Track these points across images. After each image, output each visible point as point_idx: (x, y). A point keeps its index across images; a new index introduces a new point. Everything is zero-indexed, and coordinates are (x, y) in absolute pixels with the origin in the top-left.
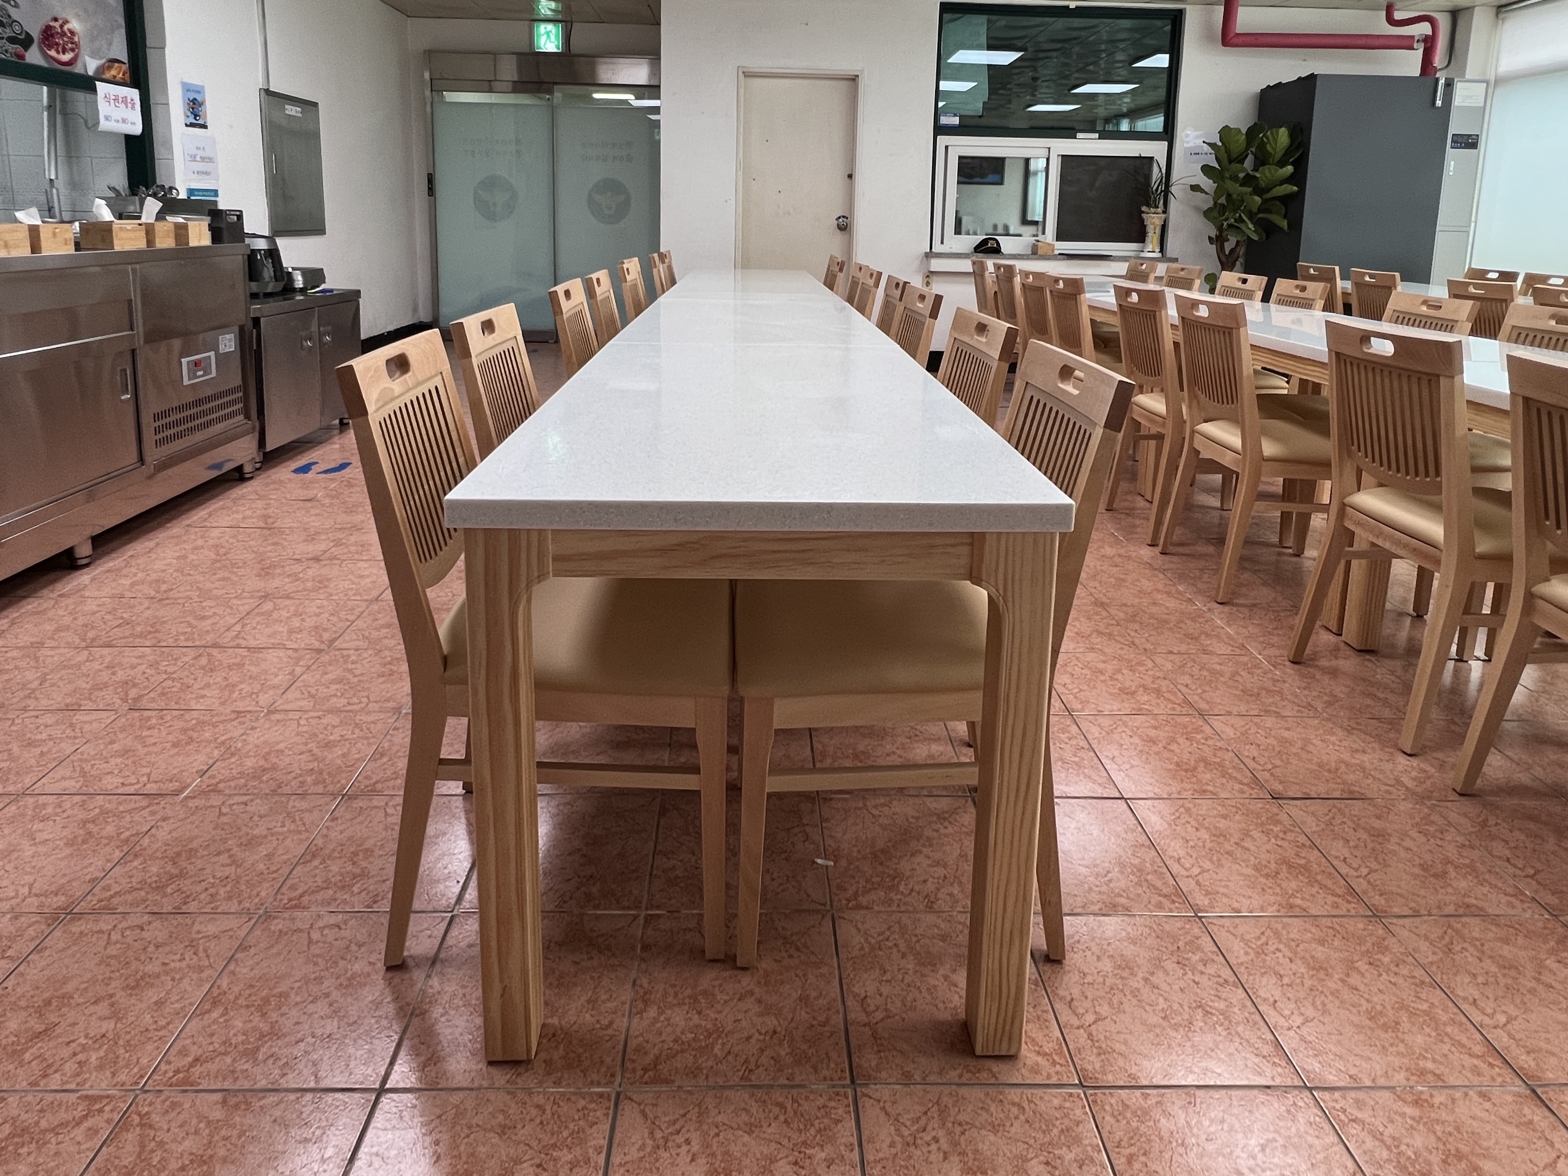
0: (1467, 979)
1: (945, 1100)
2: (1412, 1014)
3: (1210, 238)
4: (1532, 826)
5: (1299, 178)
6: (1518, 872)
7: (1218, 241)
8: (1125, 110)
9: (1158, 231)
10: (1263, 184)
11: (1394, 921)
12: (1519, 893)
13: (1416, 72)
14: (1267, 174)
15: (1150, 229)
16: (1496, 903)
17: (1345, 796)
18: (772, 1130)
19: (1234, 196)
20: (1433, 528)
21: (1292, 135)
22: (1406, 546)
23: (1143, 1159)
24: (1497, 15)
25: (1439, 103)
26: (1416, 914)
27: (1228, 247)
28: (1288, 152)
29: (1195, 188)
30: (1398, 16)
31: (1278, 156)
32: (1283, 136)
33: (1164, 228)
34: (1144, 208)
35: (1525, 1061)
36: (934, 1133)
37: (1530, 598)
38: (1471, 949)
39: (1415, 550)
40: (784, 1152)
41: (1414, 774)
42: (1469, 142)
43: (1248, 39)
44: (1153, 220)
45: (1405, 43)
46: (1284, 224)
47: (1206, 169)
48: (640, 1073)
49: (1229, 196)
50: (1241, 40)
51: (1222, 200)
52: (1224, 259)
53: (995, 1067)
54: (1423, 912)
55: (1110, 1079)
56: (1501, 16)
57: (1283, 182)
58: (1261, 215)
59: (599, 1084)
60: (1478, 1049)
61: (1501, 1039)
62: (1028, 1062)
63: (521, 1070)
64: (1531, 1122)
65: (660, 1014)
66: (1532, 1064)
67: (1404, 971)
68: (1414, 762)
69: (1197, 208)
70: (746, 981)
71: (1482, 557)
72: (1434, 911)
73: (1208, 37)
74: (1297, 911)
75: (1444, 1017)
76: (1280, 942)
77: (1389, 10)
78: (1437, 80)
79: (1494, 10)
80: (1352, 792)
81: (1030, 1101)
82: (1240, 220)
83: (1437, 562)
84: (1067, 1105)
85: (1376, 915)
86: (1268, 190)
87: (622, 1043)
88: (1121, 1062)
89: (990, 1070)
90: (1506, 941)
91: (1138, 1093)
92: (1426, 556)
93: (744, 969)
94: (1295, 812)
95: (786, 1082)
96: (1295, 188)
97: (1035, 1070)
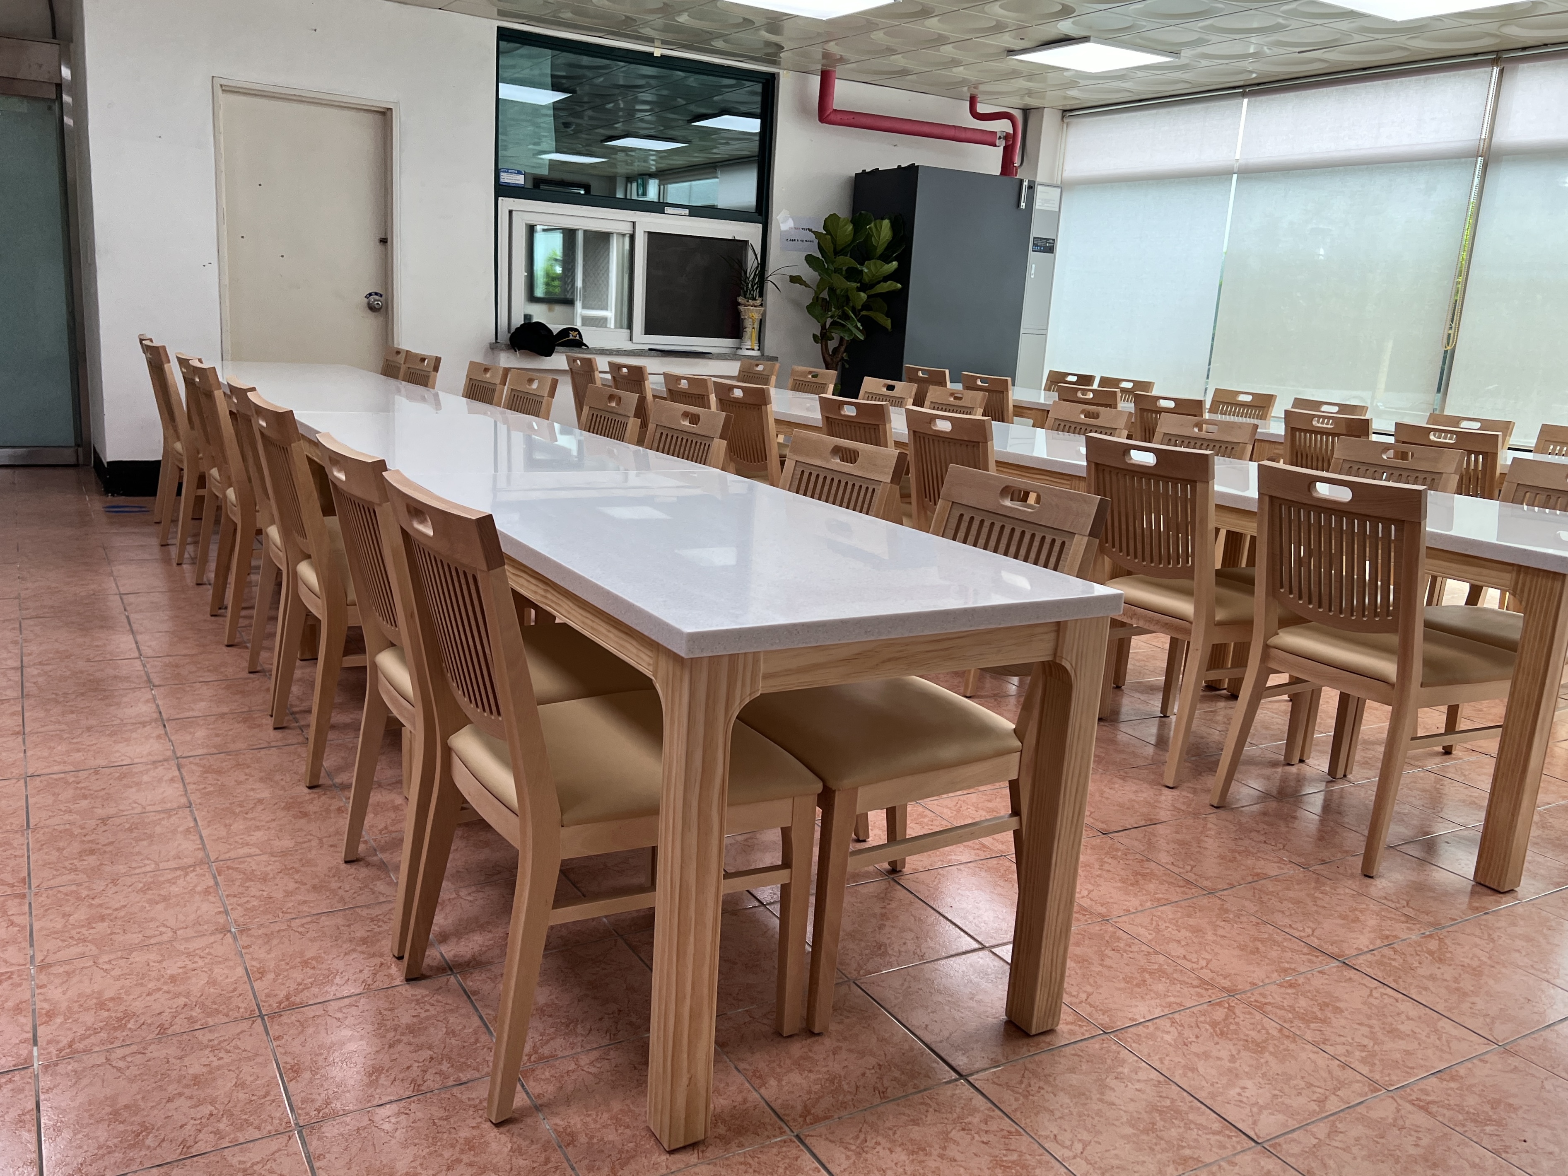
0: (1280, 915)
1: (1029, 1066)
2: (1262, 941)
3: (814, 336)
4: (1267, 819)
5: (903, 275)
6: (1274, 848)
7: (822, 338)
8: (654, 168)
9: (756, 325)
10: (866, 279)
11: (1222, 893)
12: (1281, 860)
13: (996, 170)
14: (869, 269)
15: (748, 324)
16: (1272, 870)
17: (1149, 823)
18: (930, 1118)
19: (838, 291)
20: (1185, 607)
21: (893, 226)
22: (1158, 622)
23: (1167, 1058)
24: (1063, 117)
25: (1023, 205)
26: (1232, 886)
27: (832, 345)
28: (892, 246)
29: (794, 279)
30: (981, 109)
31: (880, 251)
32: (884, 230)
33: (762, 323)
34: (740, 300)
35: (1333, 949)
36: (1037, 1085)
37: (1266, 647)
38: (1273, 898)
39: (1167, 624)
40: (949, 1128)
41: (1181, 800)
42: (1047, 247)
43: (846, 118)
44: (750, 314)
45: (989, 138)
46: (888, 323)
47: (810, 259)
48: (800, 1120)
49: (832, 290)
50: (838, 117)
51: (825, 295)
52: (828, 359)
53: (1048, 1038)
54: (1236, 884)
55: (1119, 1025)
56: (1066, 120)
57: (886, 279)
58: (864, 313)
59: (775, 1136)
60: (1305, 950)
61: (1315, 942)
62: (1065, 1030)
63: (702, 1148)
64: (1350, 979)
65: (780, 1081)
66: (1336, 950)
67: (1243, 919)
68: (1175, 792)
69: (796, 303)
70: (828, 1043)
71: (1220, 624)
72: (1242, 882)
73: (802, 109)
74: (1164, 902)
75: (1280, 939)
76: (1165, 922)
77: (973, 101)
78: (1021, 181)
79: (1059, 114)
80: (1151, 820)
81: (1082, 1051)
82: (846, 317)
83: (1188, 632)
84: (1105, 1045)
85: (1211, 892)
86: (872, 286)
87: (766, 1107)
88: (1120, 1014)
89: (1044, 1042)
90: (1288, 889)
91: (1141, 1027)
92: (1178, 629)
93: (819, 1034)
94: (1125, 841)
95: (915, 1090)
96: (899, 286)
97: (1072, 1033)
